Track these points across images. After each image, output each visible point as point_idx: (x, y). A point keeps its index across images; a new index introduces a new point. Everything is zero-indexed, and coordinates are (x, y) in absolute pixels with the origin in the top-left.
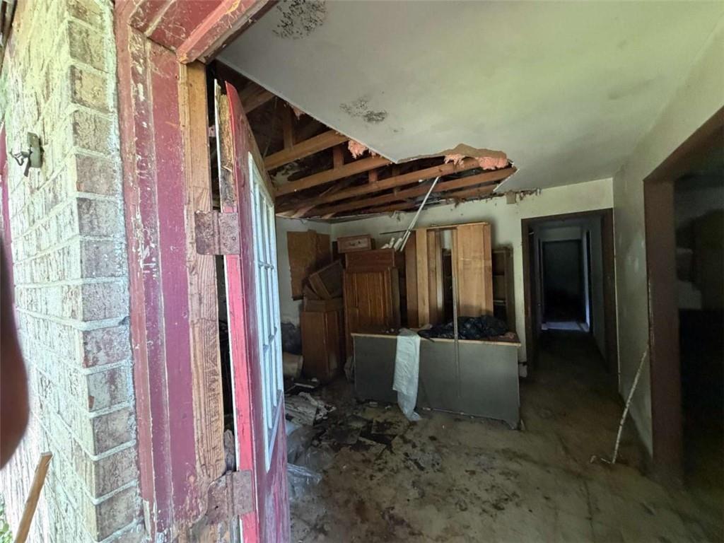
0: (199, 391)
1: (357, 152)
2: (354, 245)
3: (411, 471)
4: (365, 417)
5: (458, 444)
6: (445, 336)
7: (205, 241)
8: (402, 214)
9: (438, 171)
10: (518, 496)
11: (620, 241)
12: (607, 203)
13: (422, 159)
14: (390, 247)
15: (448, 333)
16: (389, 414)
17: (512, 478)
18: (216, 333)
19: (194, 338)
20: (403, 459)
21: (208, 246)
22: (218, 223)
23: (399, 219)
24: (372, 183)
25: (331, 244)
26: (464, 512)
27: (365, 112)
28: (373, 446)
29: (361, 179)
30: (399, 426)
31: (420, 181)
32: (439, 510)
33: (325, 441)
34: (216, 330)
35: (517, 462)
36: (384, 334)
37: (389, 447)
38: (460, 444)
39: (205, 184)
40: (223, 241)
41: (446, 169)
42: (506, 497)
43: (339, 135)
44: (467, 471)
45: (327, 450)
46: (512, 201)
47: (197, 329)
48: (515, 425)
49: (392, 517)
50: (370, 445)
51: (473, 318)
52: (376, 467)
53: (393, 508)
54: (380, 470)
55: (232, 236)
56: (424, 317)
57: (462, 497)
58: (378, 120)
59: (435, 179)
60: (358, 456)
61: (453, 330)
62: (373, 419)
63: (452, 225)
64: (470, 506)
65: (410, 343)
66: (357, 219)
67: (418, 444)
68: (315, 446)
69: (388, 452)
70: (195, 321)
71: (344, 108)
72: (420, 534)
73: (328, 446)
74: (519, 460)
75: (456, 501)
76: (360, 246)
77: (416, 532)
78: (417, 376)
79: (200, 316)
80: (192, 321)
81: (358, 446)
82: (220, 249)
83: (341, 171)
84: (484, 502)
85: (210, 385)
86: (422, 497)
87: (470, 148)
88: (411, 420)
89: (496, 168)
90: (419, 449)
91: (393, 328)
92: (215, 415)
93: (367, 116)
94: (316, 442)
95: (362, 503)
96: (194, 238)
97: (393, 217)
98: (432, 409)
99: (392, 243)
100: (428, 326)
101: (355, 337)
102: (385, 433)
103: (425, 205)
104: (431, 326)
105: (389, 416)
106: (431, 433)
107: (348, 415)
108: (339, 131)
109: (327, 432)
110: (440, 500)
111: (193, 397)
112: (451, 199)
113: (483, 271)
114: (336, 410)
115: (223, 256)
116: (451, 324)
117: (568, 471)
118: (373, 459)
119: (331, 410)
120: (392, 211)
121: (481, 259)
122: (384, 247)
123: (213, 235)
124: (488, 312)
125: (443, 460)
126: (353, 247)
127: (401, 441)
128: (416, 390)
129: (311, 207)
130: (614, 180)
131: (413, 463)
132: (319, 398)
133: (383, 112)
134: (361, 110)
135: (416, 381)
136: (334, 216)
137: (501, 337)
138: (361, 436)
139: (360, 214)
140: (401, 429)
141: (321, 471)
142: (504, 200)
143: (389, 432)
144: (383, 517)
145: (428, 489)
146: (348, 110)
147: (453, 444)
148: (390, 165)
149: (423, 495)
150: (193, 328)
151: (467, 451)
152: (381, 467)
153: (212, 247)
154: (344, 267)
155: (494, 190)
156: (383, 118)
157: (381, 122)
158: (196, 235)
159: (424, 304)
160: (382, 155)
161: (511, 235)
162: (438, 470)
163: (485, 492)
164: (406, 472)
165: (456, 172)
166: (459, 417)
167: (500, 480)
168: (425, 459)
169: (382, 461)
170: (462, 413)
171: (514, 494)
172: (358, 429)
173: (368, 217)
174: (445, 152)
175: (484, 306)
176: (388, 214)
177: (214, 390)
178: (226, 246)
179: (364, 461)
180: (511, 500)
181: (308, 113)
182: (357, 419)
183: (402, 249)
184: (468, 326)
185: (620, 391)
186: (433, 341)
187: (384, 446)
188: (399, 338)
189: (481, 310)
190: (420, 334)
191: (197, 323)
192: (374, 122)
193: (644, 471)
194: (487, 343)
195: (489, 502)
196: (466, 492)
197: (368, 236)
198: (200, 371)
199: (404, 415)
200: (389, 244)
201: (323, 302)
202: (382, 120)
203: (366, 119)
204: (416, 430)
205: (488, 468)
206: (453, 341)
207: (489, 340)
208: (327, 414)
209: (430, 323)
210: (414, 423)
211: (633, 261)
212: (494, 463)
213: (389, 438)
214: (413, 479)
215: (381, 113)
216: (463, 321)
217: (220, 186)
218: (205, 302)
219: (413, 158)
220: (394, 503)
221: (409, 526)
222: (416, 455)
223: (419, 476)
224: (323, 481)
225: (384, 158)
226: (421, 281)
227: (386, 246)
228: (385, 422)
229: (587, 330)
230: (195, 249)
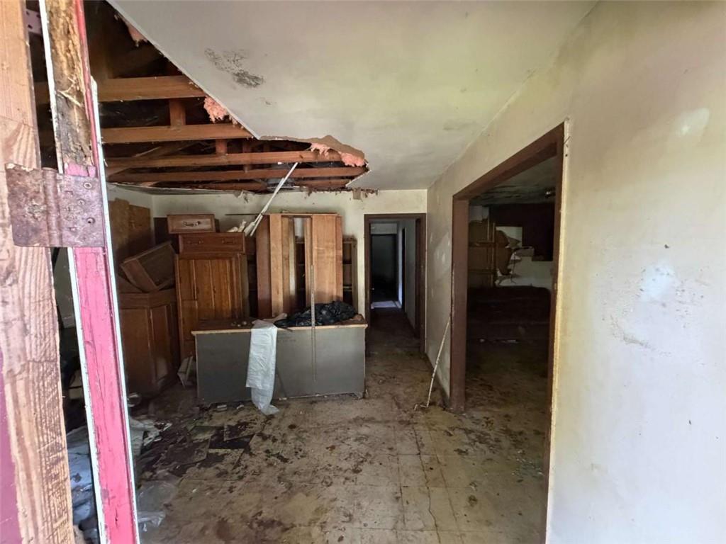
0: (30, 490)
1: (216, 114)
2: (192, 225)
3: (275, 467)
4: (214, 425)
5: (316, 426)
6: (303, 324)
7: (28, 223)
8: (250, 195)
9: (298, 156)
10: (370, 455)
11: (431, 240)
12: (422, 209)
13: (287, 141)
14: (240, 231)
15: (305, 321)
16: (242, 414)
17: (364, 441)
18: (57, 381)
19: (16, 401)
20: (265, 457)
21: (36, 231)
22: (56, 192)
23: (246, 199)
24: (221, 154)
25: (152, 222)
26: (331, 487)
27: (237, 70)
28: (227, 454)
29: (206, 147)
30: (256, 424)
31: (279, 163)
32: (307, 495)
33: (161, 469)
34: (57, 376)
35: (366, 426)
36: (236, 328)
37: (247, 449)
38: (318, 424)
39: (24, 115)
40: (66, 223)
41: (307, 156)
42: (361, 459)
43: (193, 86)
44: (327, 448)
45: (166, 479)
46: (357, 197)
47: (20, 384)
48: (361, 394)
49: (261, 523)
50: (223, 456)
51: (328, 304)
52: (235, 477)
53: (260, 513)
54: (241, 478)
55: (86, 215)
56: (278, 306)
57: (327, 473)
58: (251, 84)
59: (294, 163)
60: (210, 472)
61: (310, 318)
62: (223, 424)
63: (307, 213)
64: (335, 480)
65: (265, 335)
66: (194, 194)
67: (278, 437)
68: (147, 480)
69: (247, 456)
70: (17, 370)
71: (210, 54)
72: (293, 526)
73: (167, 474)
74: (367, 424)
75: (322, 480)
76: (199, 227)
77: (289, 527)
78: (274, 368)
79: (25, 358)
80: (11, 371)
81: (210, 461)
82: (61, 237)
83: (179, 131)
84: (346, 471)
85: (49, 472)
86: (289, 489)
87: (337, 141)
88: (267, 414)
89: (356, 166)
90: (280, 441)
91: (244, 320)
92: (61, 516)
93: (238, 75)
94: (148, 474)
95: (223, 522)
96: (7, 215)
97: (240, 197)
98: (288, 399)
99: (242, 227)
100: (283, 316)
101: (197, 335)
102: (240, 436)
103: (281, 189)
104: (286, 315)
105: (242, 416)
106: (290, 421)
107: (190, 428)
108: (196, 82)
109: (163, 457)
110: (307, 484)
111: (19, 505)
112: (304, 187)
113: (335, 259)
114: (172, 426)
115: (66, 248)
116: (308, 312)
117: (401, 422)
118: (230, 469)
119: (165, 429)
120: (241, 190)
121: (333, 248)
122: (232, 231)
123: (47, 213)
124: (338, 297)
125: (305, 445)
126: (191, 228)
127: (260, 439)
128: (273, 383)
129: (120, 170)
130: (428, 191)
131: (276, 459)
132: (144, 416)
133: (259, 77)
134: (233, 66)
135: (273, 373)
136: (156, 185)
137: (351, 319)
138: (211, 447)
139: (197, 188)
140: (257, 427)
141: (162, 507)
142: (350, 194)
143: (244, 433)
144: (251, 527)
145: (295, 479)
146: (215, 59)
147: (311, 426)
148: (250, 139)
149: (290, 486)
150: (13, 384)
151: (325, 429)
152: (241, 474)
153: (44, 234)
154: (177, 251)
155: (347, 185)
156: (257, 84)
157: (253, 88)
158: (11, 211)
159: (278, 293)
160: (244, 125)
161: (356, 227)
162: (302, 457)
163: (345, 461)
164: (271, 469)
165: (317, 161)
166: (314, 399)
167: (355, 446)
168: (285, 451)
169: (242, 467)
170: (318, 395)
171: (368, 454)
172: (206, 441)
173: (208, 193)
174: (312, 139)
175: (335, 294)
176: (234, 193)
177: (56, 476)
178: (75, 233)
179: (219, 475)
180: (366, 461)
181: (153, 42)
182: (204, 430)
183: (252, 234)
184: (324, 312)
185: (426, 351)
186: (291, 331)
187: (242, 450)
188: (253, 330)
189: (332, 297)
190: (277, 324)
191: (20, 373)
192: (246, 85)
193: (445, 407)
194: (341, 326)
195: (349, 469)
196: (329, 468)
197: (211, 216)
198: (31, 454)
199: (259, 411)
200: (238, 227)
201: (147, 296)
202: (255, 86)
203: (236, 78)
204: (275, 422)
205: (345, 439)
206: (310, 328)
207: (342, 324)
208: (161, 434)
209: (284, 312)
210: (271, 417)
211: (441, 255)
212: (349, 433)
213: (246, 440)
214: (278, 474)
215: (256, 78)
216: (320, 307)
217: (55, 125)
218: (33, 331)
219: (278, 137)
220: (261, 507)
221: (280, 524)
222: (278, 448)
223: (284, 469)
224: (168, 519)
225: (244, 129)
226: (275, 269)
227: (235, 229)
228: (239, 424)
229: (400, 307)
230: (10, 236)
